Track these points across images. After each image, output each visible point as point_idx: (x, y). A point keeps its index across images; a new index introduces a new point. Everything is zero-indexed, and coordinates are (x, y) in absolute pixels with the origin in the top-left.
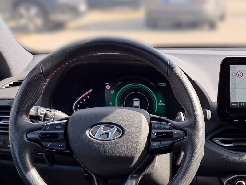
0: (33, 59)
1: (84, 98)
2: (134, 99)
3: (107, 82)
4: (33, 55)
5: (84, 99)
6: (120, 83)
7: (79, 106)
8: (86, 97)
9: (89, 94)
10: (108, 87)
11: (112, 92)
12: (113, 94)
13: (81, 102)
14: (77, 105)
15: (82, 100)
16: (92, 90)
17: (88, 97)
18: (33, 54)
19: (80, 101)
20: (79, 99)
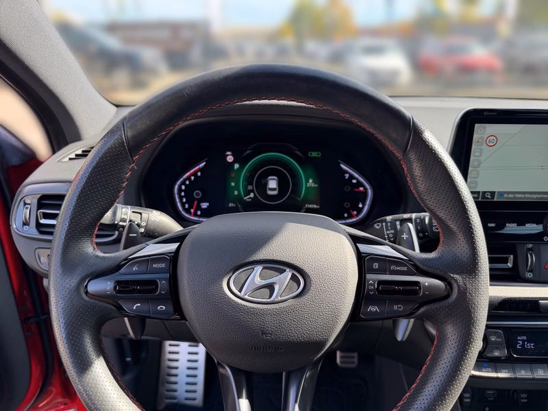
0: (116, 113)
1: (192, 175)
2: (270, 178)
3: (229, 151)
4: (115, 108)
5: (193, 178)
6: (248, 152)
7: (183, 187)
8: (195, 174)
9: (199, 170)
10: (230, 159)
11: (236, 166)
12: (238, 169)
13: (187, 182)
14: (180, 187)
15: (189, 178)
16: (204, 163)
17: (199, 174)
18: (117, 106)
19: (185, 180)
20: (185, 176)
